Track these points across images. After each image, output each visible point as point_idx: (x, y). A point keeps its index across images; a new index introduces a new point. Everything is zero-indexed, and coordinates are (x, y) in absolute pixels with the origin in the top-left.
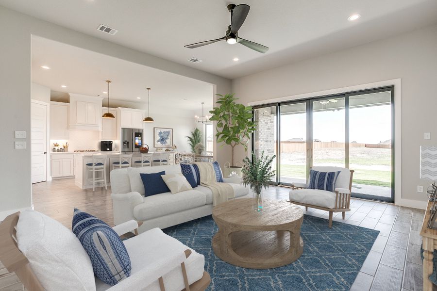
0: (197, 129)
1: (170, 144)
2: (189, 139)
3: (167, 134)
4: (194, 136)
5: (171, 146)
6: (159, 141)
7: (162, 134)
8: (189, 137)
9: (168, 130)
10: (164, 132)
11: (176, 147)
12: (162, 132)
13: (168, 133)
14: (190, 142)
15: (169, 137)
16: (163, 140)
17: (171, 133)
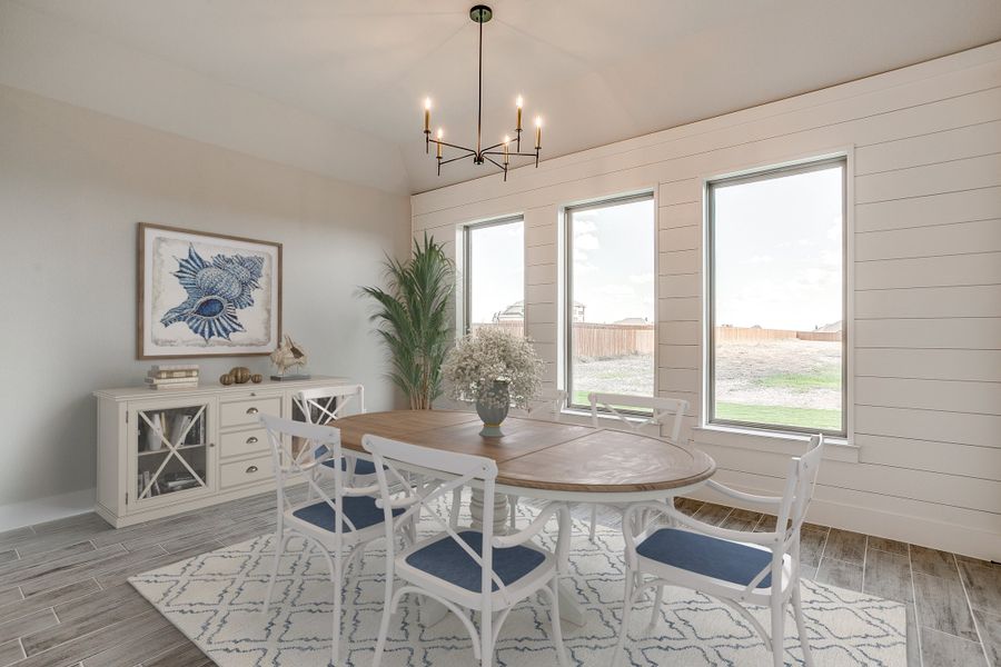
0: (431, 248)
1: (261, 336)
2: (380, 307)
3: (244, 274)
4: (411, 292)
5: (271, 347)
6: (179, 315)
7: (208, 275)
8: (379, 296)
9: (246, 250)
10: (222, 263)
11: (297, 353)
12: (207, 257)
13: (253, 267)
14: (388, 326)
15: (256, 294)
16: (208, 309)
17: (268, 269)
